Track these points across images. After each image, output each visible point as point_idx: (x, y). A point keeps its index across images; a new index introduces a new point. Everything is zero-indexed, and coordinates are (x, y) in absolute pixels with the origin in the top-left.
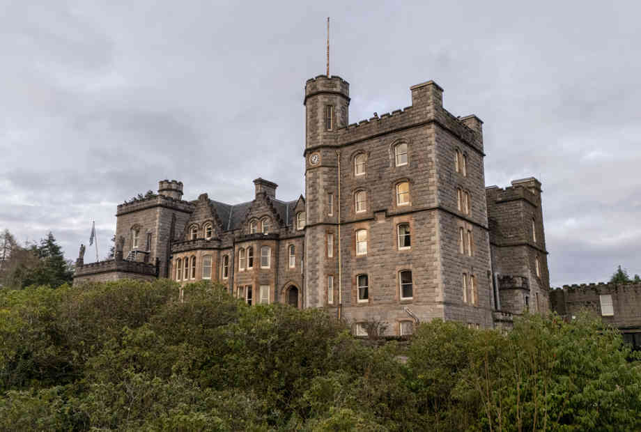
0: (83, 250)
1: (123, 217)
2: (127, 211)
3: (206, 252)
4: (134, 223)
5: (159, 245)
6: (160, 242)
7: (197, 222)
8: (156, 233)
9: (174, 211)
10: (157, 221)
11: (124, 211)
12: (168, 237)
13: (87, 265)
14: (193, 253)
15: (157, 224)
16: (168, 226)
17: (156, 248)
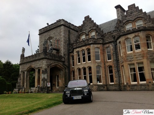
0: (24, 50)
1: (43, 35)
2: (44, 31)
3: (96, 46)
4: (49, 36)
5: (64, 46)
6: (64, 44)
7: (84, 31)
8: (62, 39)
9: (69, 29)
10: (62, 33)
11: (42, 32)
12: (68, 42)
13: (26, 57)
14: (88, 47)
15: (62, 34)
16: (67, 36)
17: (62, 47)
